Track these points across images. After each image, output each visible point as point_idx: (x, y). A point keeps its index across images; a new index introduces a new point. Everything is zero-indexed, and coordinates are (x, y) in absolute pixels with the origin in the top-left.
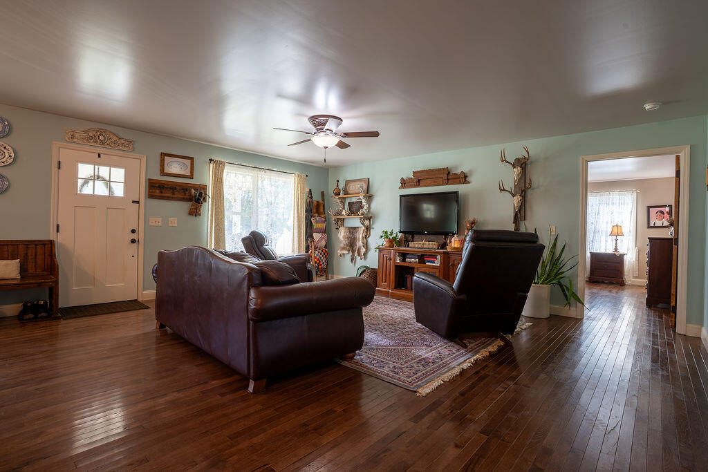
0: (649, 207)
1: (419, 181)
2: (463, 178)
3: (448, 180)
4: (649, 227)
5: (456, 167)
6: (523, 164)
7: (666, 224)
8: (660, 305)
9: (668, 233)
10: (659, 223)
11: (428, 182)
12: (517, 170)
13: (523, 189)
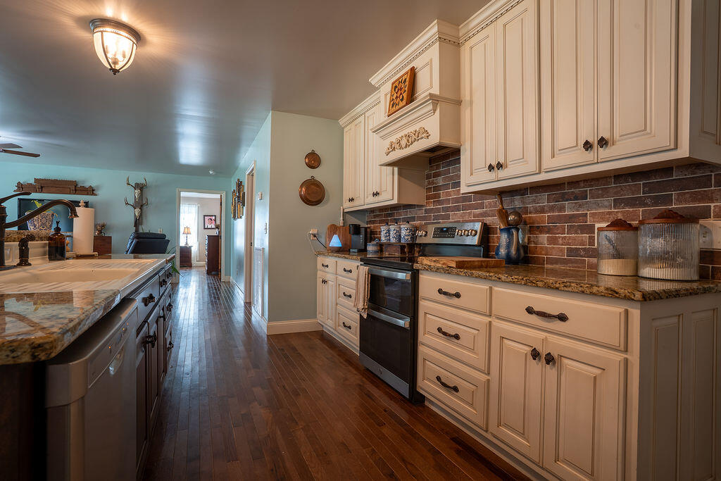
0: (204, 216)
1: (42, 187)
2: (91, 191)
3: (75, 190)
4: (205, 228)
5: (84, 182)
6: (141, 187)
7: (214, 227)
8: (213, 273)
9: (215, 232)
10: (209, 227)
11: (54, 189)
12: (137, 191)
13: (141, 204)
